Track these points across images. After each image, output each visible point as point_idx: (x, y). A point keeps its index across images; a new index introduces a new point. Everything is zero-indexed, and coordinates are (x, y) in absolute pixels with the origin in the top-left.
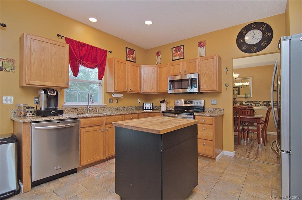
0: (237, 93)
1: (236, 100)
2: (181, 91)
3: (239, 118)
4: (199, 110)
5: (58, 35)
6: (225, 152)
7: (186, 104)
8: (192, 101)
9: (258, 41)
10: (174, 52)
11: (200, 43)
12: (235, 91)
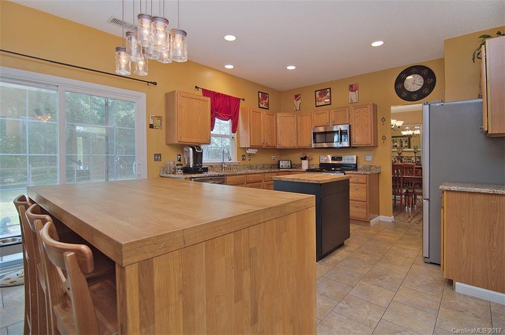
0: (406, 145)
1: (401, 155)
2: (325, 145)
3: (402, 178)
4: (350, 168)
5: (196, 87)
6: (382, 218)
7: (334, 160)
8: (342, 157)
9: (419, 87)
10: (318, 96)
11: (351, 86)
12: (404, 142)
